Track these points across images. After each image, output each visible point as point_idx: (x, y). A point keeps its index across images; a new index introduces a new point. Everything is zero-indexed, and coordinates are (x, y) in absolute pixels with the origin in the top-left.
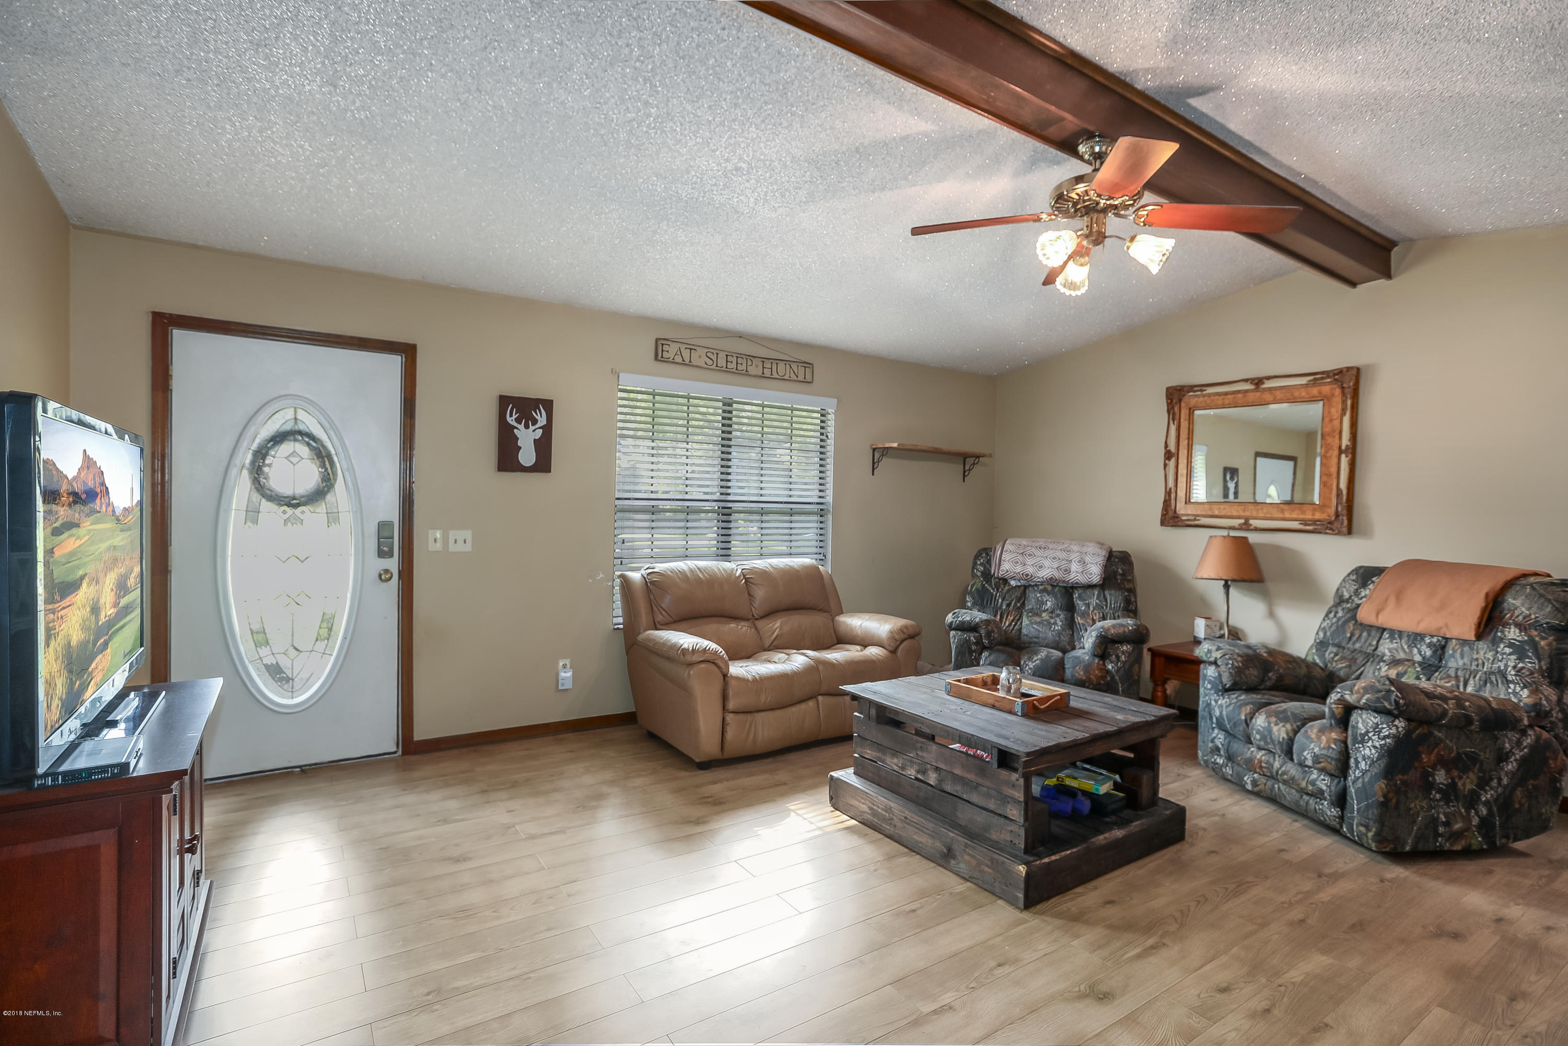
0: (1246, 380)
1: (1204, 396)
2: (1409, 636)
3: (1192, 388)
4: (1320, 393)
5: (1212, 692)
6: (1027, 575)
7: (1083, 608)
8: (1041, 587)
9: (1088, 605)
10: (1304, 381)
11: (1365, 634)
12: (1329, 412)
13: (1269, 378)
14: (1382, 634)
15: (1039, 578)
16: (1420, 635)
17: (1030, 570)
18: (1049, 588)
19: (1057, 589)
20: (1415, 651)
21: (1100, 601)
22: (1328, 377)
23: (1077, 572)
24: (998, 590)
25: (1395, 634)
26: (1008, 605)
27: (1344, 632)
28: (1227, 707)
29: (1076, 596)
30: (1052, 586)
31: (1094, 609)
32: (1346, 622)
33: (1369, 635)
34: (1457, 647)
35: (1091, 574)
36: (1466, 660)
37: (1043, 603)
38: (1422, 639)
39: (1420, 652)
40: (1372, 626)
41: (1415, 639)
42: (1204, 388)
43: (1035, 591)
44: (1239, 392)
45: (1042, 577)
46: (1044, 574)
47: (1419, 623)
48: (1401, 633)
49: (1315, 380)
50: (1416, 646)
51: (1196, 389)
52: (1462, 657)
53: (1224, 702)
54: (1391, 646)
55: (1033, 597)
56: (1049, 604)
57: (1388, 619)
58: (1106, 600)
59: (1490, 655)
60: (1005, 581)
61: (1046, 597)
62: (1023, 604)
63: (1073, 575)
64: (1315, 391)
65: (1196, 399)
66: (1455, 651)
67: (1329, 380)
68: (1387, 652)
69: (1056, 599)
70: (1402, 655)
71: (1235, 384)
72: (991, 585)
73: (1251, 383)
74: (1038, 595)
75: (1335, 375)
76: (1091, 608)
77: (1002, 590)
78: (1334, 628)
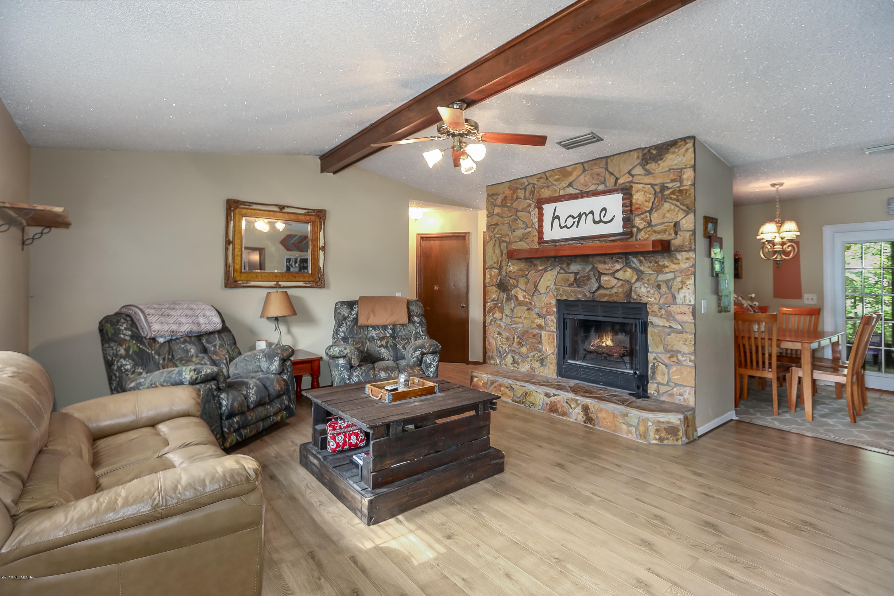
0: (276, 205)
1: (251, 209)
2: (382, 327)
3: (244, 203)
4: (310, 219)
5: (345, 371)
6: (173, 332)
7: (213, 349)
8: (182, 340)
9: (215, 346)
10: (303, 212)
11: (362, 330)
12: (314, 229)
13: (288, 207)
14: (368, 329)
15: (182, 332)
16: (386, 326)
17: (174, 327)
18: (188, 339)
19: (193, 339)
20: (386, 332)
21: (221, 341)
22: (314, 212)
23: (206, 324)
24: (152, 348)
25: (374, 327)
26: (164, 359)
27: (354, 331)
28: (361, 375)
29: (204, 341)
30: (189, 337)
31: (219, 347)
32: (353, 326)
33: (363, 330)
34: (401, 327)
35: (215, 323)
36: (406, 331)
37: (188, 351)
38: (387, 327)
39: (388, 332)
40: (363, 326)
41: (385, 328)
42: (251, 205)
43: (178, 343)
44: (272, 211)
45: (185, 331)
46: (185, 328)
47: (386, 321)
48: (377, 326)
49: (308, 212)
50: (386, 330)
51: (246, 204)
52: (404, 331)
53: (357, 373)
54: (376, 333)
55: (177, 348)
56: (193, 351)
57: (373, 321)
58: (223, 339)
59: (414, 328)
60: (154, 339)
61: (189, 346)
62: (173, 356)
63: (203, 326)
64: (308, 218)
65: (246, 210)
66: (401, 329)
67: (314, 214)
68: (374, 335)
69: (196, 346)
70: (382, 335)
71: (270, 206)
72: (146, 346)
73: (279, 208)
74: (183, 346)
75: (318, 212)
76: (217, 348)
77: (155, 348)
78: (348, 330)
